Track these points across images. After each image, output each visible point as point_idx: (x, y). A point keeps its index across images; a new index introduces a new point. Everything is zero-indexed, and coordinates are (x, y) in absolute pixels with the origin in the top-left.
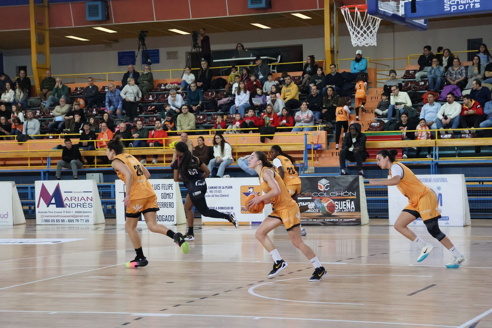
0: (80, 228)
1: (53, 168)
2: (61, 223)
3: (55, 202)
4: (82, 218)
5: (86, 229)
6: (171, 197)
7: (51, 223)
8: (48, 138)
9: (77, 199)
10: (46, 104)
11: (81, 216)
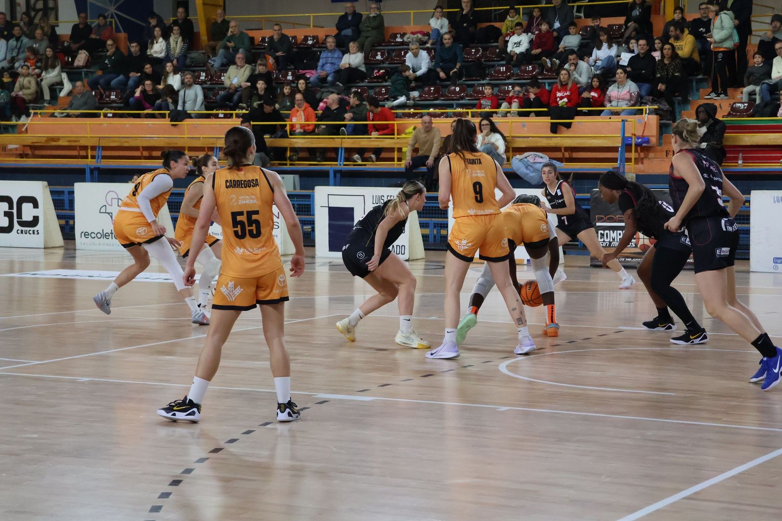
8: (216, 116)
10: (216, 62)
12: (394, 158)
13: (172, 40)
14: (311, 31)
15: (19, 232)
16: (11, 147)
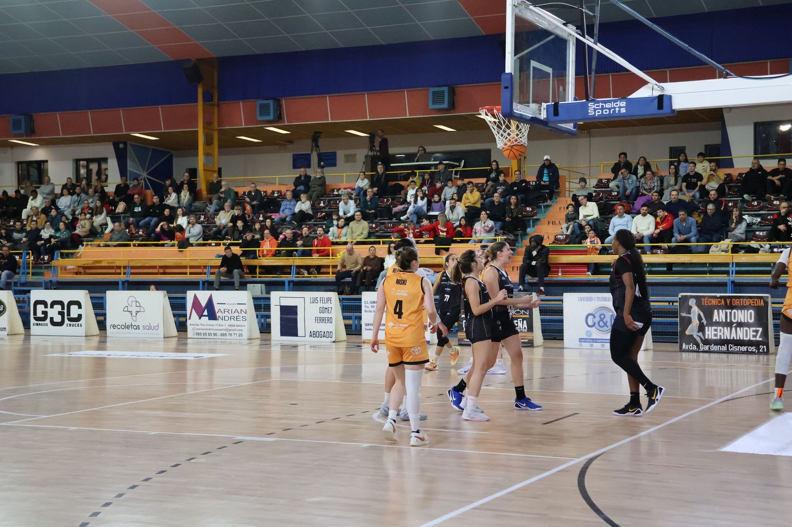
0: (233, 343)
1: (212, 278)
2: (213, 337)
3: (207, 314)
4: (235, 332)
5: (239, 343)
6: (329, 312)
7: (202, 336)
8: (210, 245)
9: (230, 312)
10: (211, 209)
11: (234, 330)
12: (329, 272)
13: (182, 194)
14: (276, 188)
15: (68, 325)
16: (69, 267)
